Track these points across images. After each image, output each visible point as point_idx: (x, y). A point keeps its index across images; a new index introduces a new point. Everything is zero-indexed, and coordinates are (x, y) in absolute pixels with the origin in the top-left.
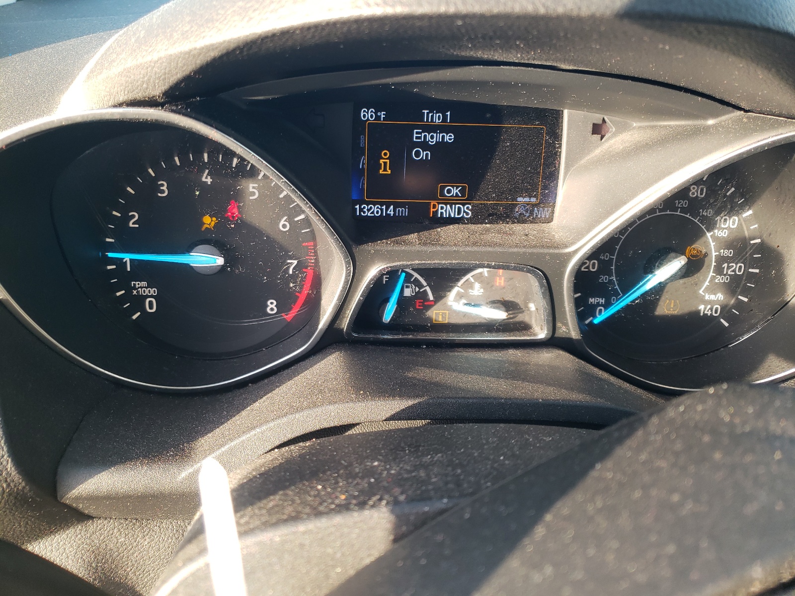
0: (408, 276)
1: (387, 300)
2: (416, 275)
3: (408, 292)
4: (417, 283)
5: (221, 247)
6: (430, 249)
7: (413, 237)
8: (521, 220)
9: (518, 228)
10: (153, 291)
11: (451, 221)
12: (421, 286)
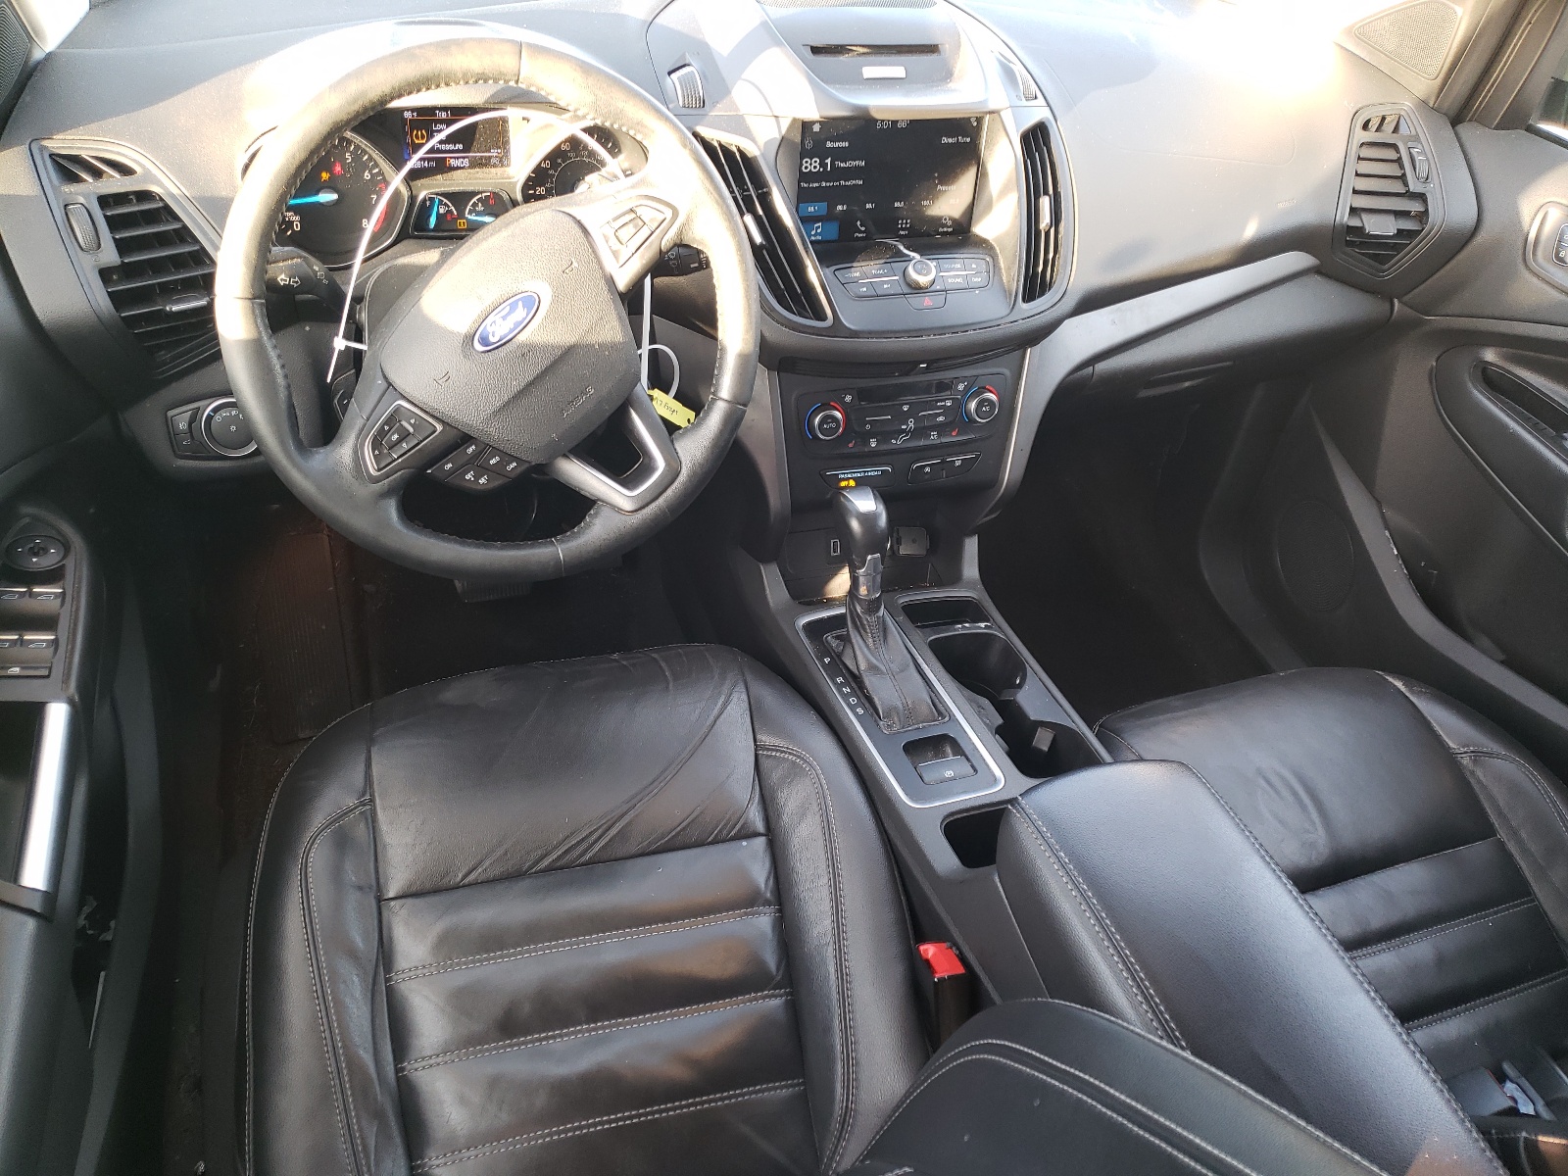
0: (441, 201)
1: (430, 216)
2: (445, 201)
3: (442, 211)
4: (446, 204)
5: (334, 190)
6: (448, 182)
7: (439, 177)
8: (495, 166)
9: (493, 170)
10: (298, 218)
11: (458, 168)
12: (448, 206)
